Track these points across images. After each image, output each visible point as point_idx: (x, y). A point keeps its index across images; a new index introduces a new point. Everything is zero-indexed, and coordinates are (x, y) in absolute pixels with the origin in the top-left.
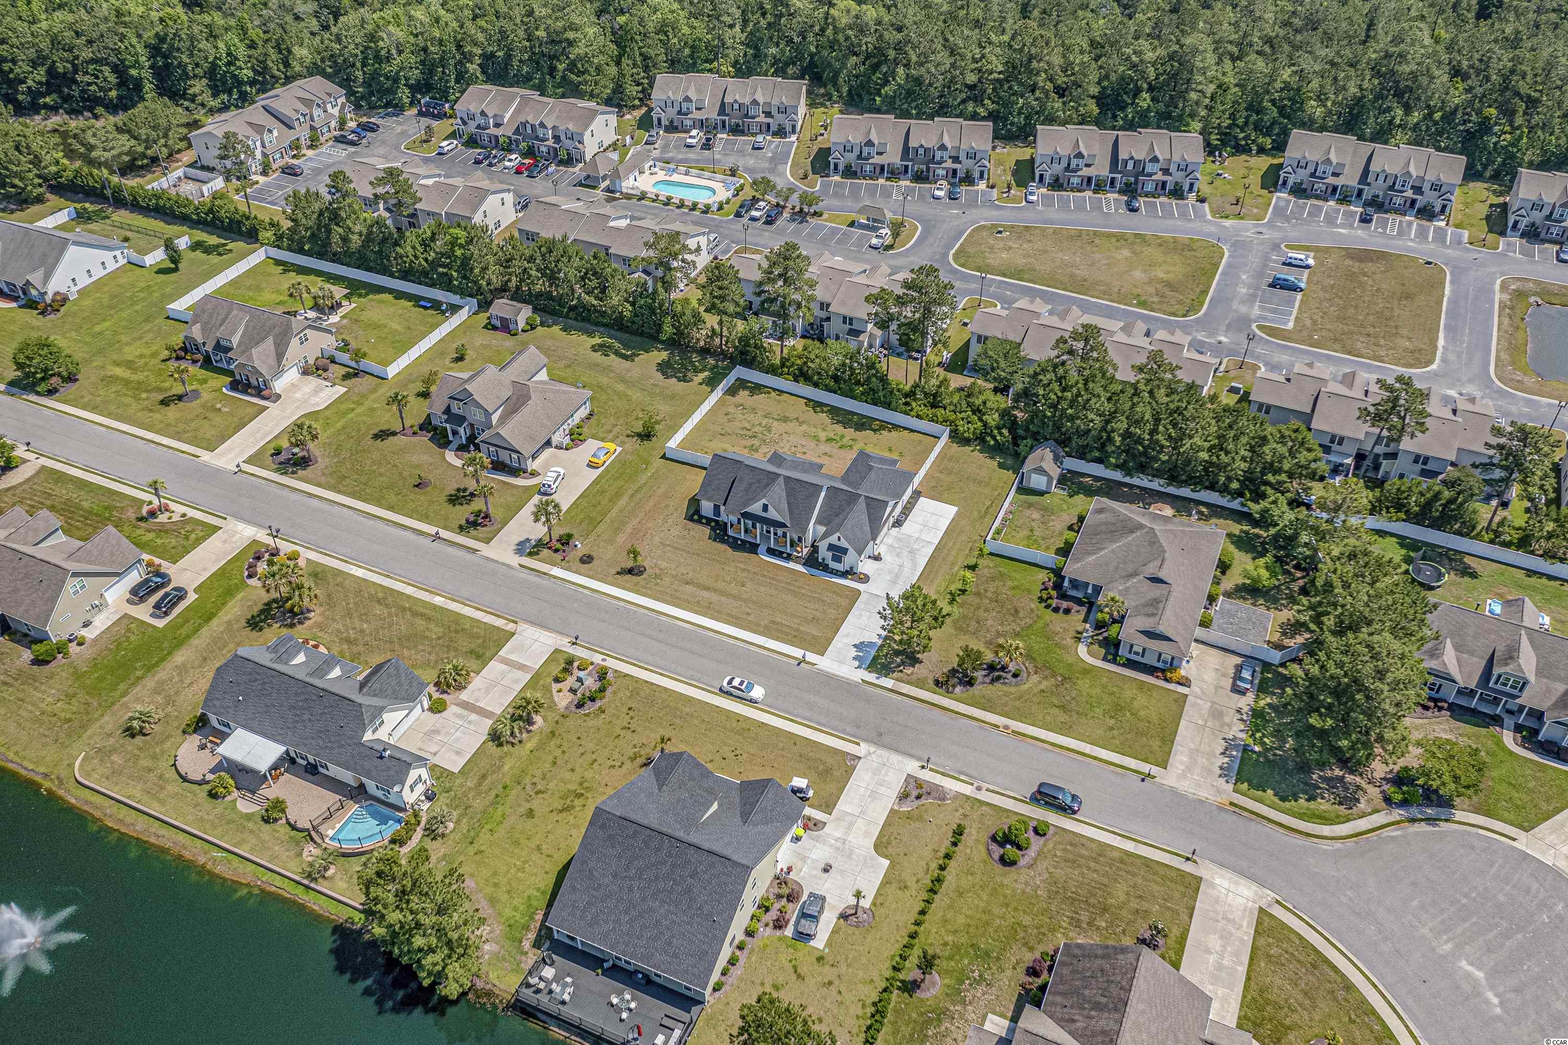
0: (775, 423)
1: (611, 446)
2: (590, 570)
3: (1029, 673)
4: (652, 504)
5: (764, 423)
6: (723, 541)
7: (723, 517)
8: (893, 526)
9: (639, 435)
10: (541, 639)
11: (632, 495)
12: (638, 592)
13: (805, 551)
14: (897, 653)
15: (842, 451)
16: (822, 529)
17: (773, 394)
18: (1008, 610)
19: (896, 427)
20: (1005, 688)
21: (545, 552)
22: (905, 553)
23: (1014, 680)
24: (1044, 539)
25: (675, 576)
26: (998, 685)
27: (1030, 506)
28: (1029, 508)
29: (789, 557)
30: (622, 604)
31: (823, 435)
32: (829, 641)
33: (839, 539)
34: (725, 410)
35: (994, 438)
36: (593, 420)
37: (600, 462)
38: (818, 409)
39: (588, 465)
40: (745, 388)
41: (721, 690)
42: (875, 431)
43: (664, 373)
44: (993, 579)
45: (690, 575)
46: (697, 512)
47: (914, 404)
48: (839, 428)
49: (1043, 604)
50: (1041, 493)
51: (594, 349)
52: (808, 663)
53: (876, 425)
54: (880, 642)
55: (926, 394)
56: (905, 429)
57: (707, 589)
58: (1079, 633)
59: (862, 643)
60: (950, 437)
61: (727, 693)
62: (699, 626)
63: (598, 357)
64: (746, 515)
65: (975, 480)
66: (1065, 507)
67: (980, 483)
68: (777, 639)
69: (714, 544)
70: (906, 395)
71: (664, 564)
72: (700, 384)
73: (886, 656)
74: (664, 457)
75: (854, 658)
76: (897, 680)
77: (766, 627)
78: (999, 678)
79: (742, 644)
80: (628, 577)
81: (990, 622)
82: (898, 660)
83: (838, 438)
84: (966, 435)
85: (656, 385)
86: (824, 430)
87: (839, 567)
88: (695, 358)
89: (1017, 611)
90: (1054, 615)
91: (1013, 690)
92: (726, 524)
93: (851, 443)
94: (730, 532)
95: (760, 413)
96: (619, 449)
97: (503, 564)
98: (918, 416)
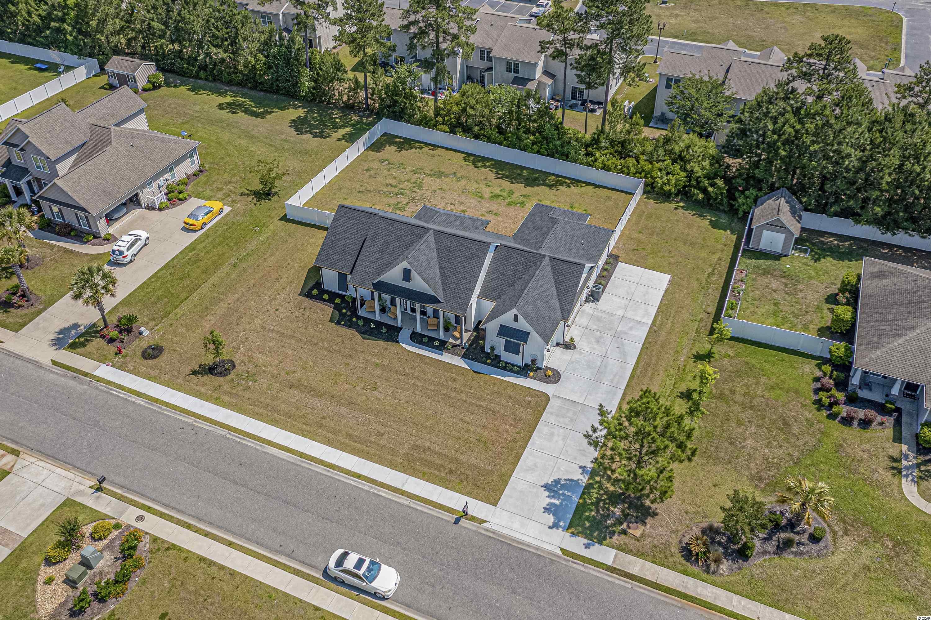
0: (427, 179)
1: (216, 205)
2: (154, 367)
3: (834, 533)
4: (259, 275)
5: (413, 180)
6: (350, 325)
7: (351, 292)
8: (587, 300)
9: (256, 193)
10: (49, 483)
11: (236, 265)
12: (217, 401)
13: (466, 337)
14: (614, 499)
15: (511, 210)
16: (489, 305)
17: (425, 149)
18: (773, 422)
19: (576, 182)
20: (802, 562)
21: (96, 343)
22: (608, 338)
23: (814, 547)
24: (796, 316)
25: (275, 377)
26: (788, 556)
27: (765, 272)
28: (764, 275)
29: (442, 346)
30: (190, 420)
31: (486, 192)
32: (505, 478)
33: (516, 318)
34: (367, 165)
35: (704, 191)
36: (201, 178)
37: (199, 224)
38: (480, 164)
39: (184, 229)
40: (391, 143)
41: (326, 573)
42: (550, 186)
43: (297, 129)
44: (739, 374)
45: (298, 374)
46: (318, 285)
47: (598, 154)
48: (505, 184)
49: (824, 413)
50: (777, 257)
51: (221, 107)
52: (473, 519)
53: (551, 180)
54: (584, 480)
55: (612, 142)
56: (588, 184)
57: (321, 395)
58: (895, 460)
59: (557, 482)
60: (645, 192)
61: (335, 580)
62: (302, 455)
63: (224, 114)
64: (381, 287)
65: (685, 242)
66: (812, 272)
67: (693, 244)
68: (424, 476)
69: (338, 328)
70: (587, 146)
71: (260, 358)
72: (339, 140)
73: (597, 504)
74: (284, 218)
75: (547, 510)
76: (620, 548)
77: (406, 456)
78: (788, 543)
79: (366, 486)
80: (207, 379)
81: (750, 442)
82: (617, 511)
83: (505, 194)
84: (666, 188)
85: (285, 141)
86: (487, 185)
87: (516, 359)
88: (336, 114)
89: (787, 424)
90: (846, 429)
91: (816, 565)
92: (354, 300)
93: (521, 199)
94: (361, 312)
95: (409, 168)
96: (227, 209)
97: (29, 361)
98: (605, 168)
